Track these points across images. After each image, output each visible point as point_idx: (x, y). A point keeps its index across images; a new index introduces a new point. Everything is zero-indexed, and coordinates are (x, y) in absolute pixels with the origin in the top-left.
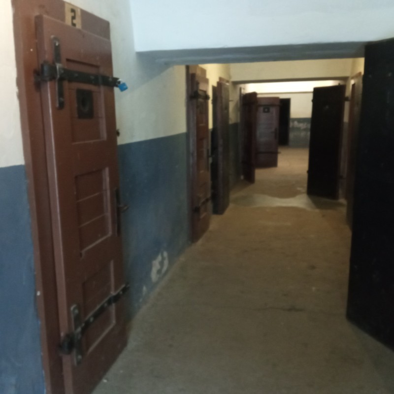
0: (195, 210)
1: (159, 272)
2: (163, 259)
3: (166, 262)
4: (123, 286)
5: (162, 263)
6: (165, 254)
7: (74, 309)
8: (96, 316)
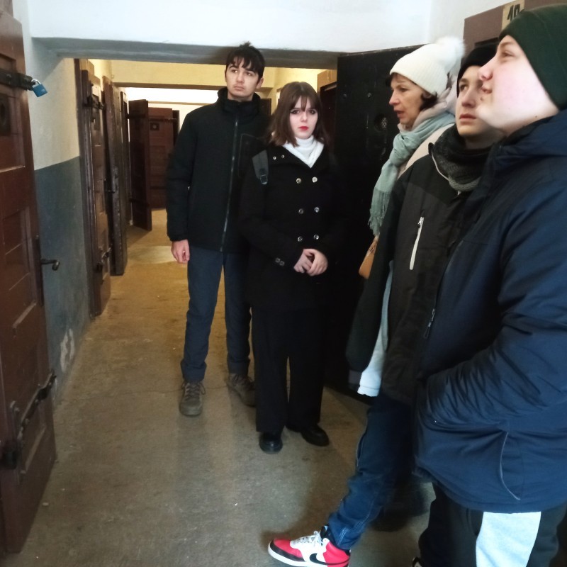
0: (97, 270)
1: (67, 356)
2: (70, 340)
3: (72, 344)
4: (50, 375)
5: (68, 346)
6: (71, 333)
7: (14, 406)
8: (29, 416)
